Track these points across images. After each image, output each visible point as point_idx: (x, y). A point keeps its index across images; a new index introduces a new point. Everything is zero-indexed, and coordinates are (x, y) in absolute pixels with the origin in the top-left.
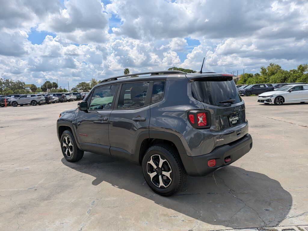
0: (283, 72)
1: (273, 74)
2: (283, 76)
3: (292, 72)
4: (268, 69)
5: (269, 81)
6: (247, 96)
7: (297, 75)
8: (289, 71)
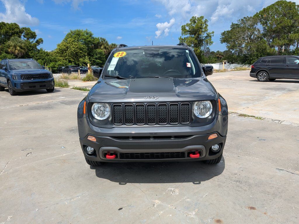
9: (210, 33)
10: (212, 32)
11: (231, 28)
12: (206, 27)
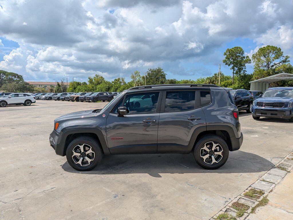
0: (106, 83)
1: (99, 83)
2: (108, 86)
3: (114, 83)
4: (95, 80)
5: (96, 90)
6: (94, 102)
7: (118, 85)
8: (111, 82)
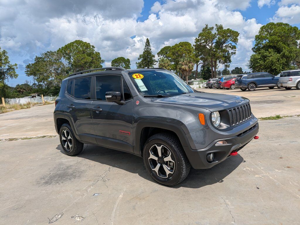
9: (12, 65)
10: (14, 64)
11: (35, 61)
12: (6, 59)
